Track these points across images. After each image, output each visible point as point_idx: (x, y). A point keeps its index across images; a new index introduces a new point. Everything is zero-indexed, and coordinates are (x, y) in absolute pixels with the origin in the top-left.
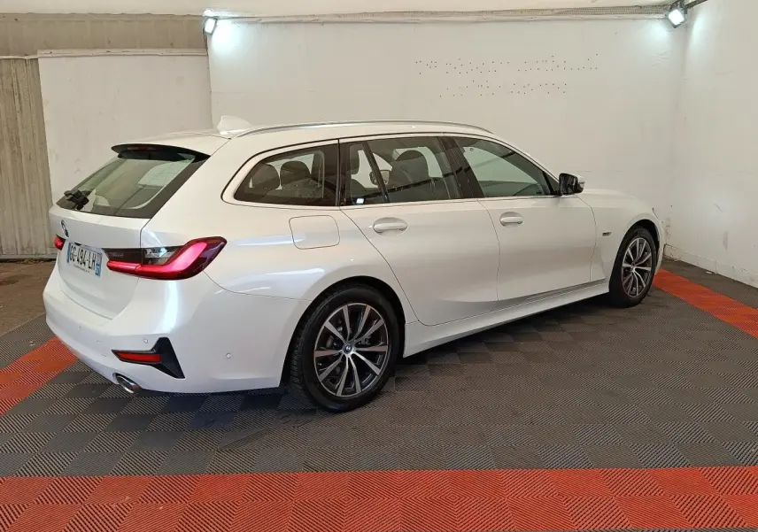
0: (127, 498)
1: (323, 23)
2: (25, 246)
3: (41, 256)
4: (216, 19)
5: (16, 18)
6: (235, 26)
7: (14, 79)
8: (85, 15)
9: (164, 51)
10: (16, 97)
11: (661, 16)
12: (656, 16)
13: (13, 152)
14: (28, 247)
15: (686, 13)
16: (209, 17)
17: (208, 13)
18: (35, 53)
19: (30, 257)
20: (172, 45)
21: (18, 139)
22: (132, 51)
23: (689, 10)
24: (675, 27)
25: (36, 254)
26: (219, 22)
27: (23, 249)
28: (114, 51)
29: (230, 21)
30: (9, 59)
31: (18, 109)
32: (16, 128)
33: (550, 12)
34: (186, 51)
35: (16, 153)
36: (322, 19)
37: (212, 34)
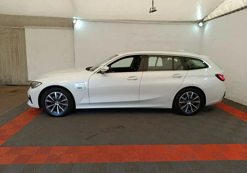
0: (61, 152)
1: (106, 22)
2: (19, 81)
3: (23, 84)
4: (76, 19)
5: (19, 17)
6: (81, 22)
7: (18, 34)
8: (39, 17)
9: (61, 28)
10: (18, 39)
11: (197, 24)
12: (196, 24)
13: (16, 54)
14: (20, 81)
15: (203, 23)
16: (75, 19)
17: (74, 18)
18: (24, 27)
19: (21, 84)
20: (63, 26)
21: (18, 51)
22: (52, 27)
23: (204, 23)
24: (201, 27)
25: (22, 83)
26: (77, 20)
27: (18, 82)
28: (47, 27)
29: (80, 20)
30: (16, 28)
31: (18, 42)
32: (18, 48)
33: (168, 22)
34: (67, 28)
35: (17, 55)
36: (106, 21)
37: (75, 24)
